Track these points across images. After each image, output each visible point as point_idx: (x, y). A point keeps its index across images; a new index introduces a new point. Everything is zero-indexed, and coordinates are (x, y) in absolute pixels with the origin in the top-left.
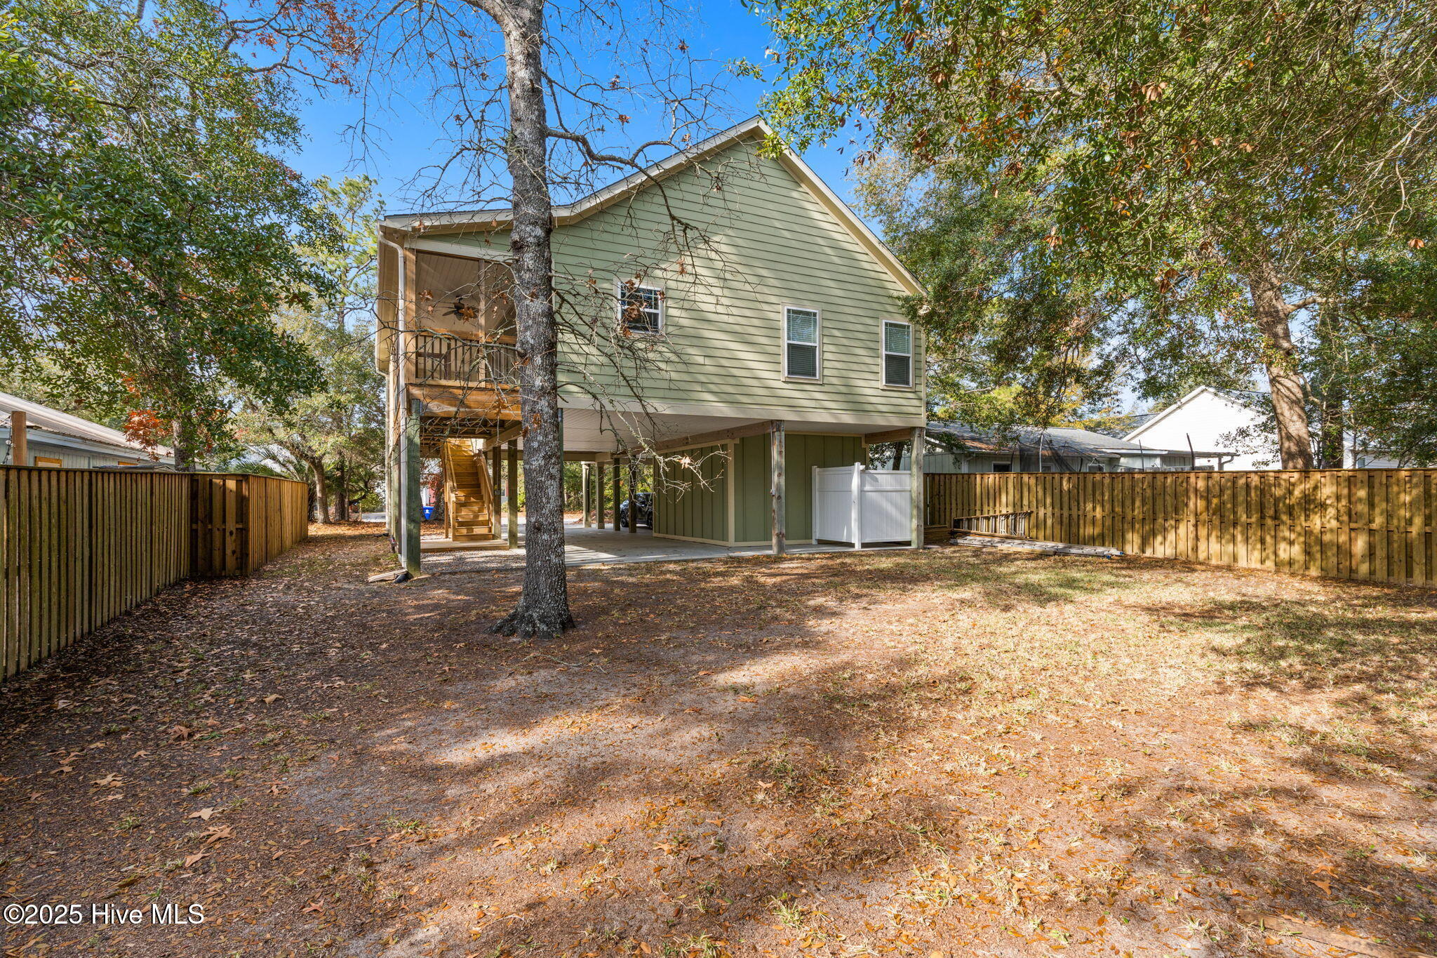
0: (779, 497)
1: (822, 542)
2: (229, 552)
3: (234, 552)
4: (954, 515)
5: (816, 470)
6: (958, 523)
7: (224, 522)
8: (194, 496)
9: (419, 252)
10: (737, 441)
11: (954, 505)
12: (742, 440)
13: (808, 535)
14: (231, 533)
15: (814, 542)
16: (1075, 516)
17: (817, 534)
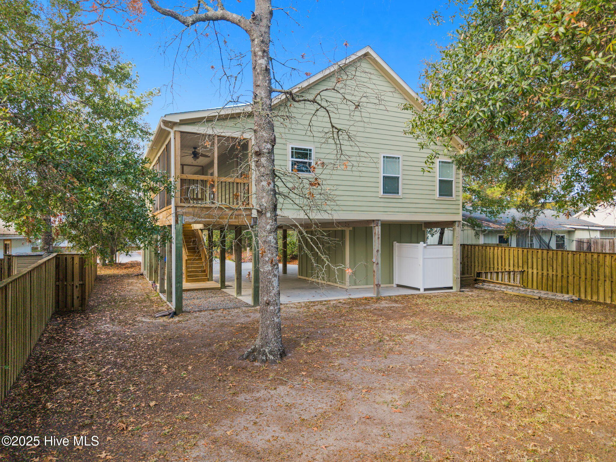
0: (377, 264)
1: (399, 286)
2: (75, 297)
3: (78, 297)
4: (476, 270)
5: (396, 245)
6: (479, 274)
7: (73, 280)
8: (57, 266)
9: (181, 132)
10: (351, 229)
11: (477, 264)
12: (354, 228)
13: (391, 281)
14: (77, 287)
15: (395, 286)
16: (551, 275)
17: (397, 281)
